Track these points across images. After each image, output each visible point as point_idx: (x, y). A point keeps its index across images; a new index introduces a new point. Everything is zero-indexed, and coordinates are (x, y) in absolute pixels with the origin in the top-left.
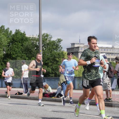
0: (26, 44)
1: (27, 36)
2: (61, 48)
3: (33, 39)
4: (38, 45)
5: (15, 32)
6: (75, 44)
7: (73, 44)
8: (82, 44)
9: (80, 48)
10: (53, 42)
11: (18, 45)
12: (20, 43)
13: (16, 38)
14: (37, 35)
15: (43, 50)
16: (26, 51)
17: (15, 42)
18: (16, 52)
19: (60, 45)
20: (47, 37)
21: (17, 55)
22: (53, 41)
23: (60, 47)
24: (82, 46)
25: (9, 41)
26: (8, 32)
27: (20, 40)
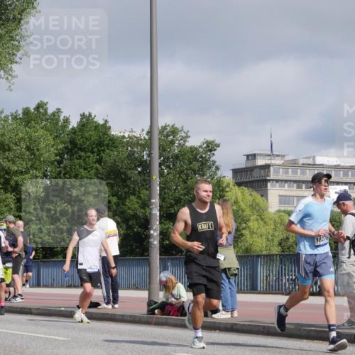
0: (111, 156)
1: (115, 131)
2: (214, 168)
3: (134, 142)
4: (146, 161)
5: (79, 120)
6: (258, 157)
7: (250, 158)
8: (278, 156)
9: (271, 168)
10: (192, 152)
11: (87, 159)
12: (93, 153)
13: (81, 140)
14: (143, 130)
15: (161, 174)
16: (110, 179)
17: (80, 152)
19: (213, 161)
20: (174, 137)
22: (191, 148)
23: (213, 164)
24: (278, 161)
25: (61, 146)
26: (58, 120)
27: (94, 146)
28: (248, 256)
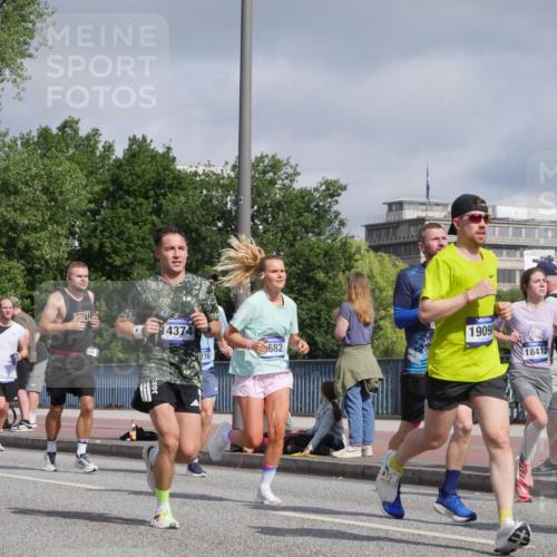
0: (175, 204)
1: (182, 165)
2: (337, 223)
3: (213, 182)
4: (230, 211)
5: (127, 147)
6: (406, 207)
7: (394, 207)
8: (437, 205)
10: (303, 198)
11: (138, 209)
12: (147, 198)
13: (130, 178)
14: (227, 163)
15: (255, 232)
17: (127, 197)
18: (129, 240)
19: (335, 212)
20: (275, 174)
21: (134, 256)
22: (301, 191)
23: (336, 217)
24: (437, 214)
25: (97, 188)
26: (94, 148)
27: (150, 187)
28: (389, 361)
